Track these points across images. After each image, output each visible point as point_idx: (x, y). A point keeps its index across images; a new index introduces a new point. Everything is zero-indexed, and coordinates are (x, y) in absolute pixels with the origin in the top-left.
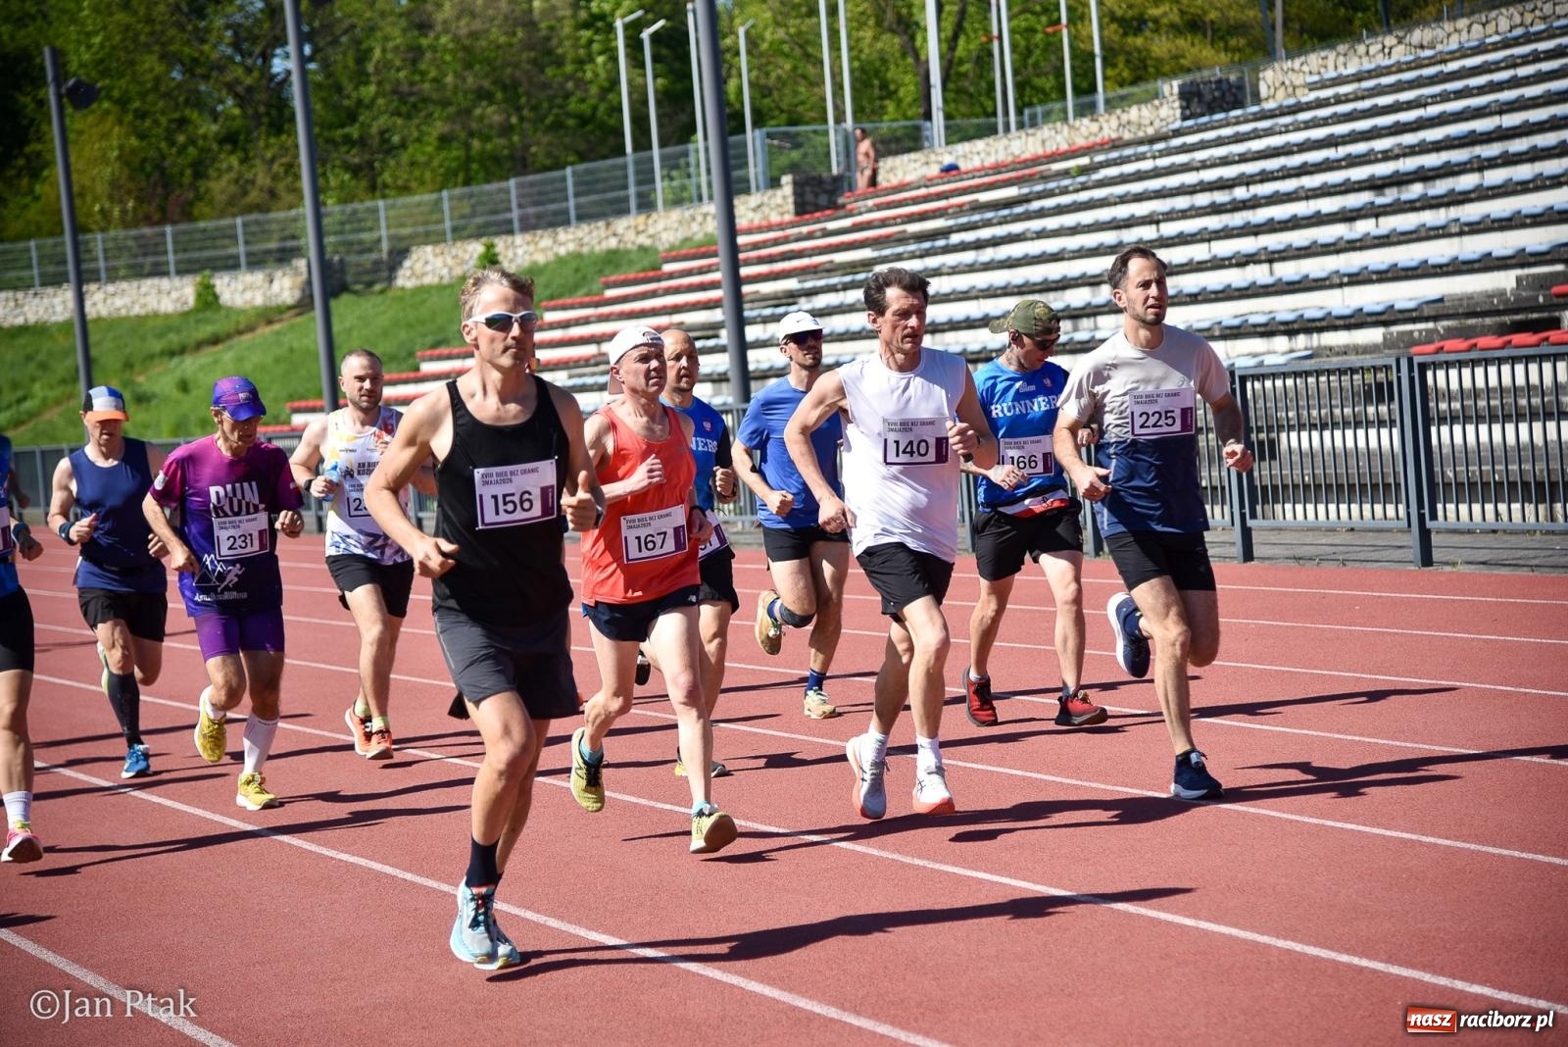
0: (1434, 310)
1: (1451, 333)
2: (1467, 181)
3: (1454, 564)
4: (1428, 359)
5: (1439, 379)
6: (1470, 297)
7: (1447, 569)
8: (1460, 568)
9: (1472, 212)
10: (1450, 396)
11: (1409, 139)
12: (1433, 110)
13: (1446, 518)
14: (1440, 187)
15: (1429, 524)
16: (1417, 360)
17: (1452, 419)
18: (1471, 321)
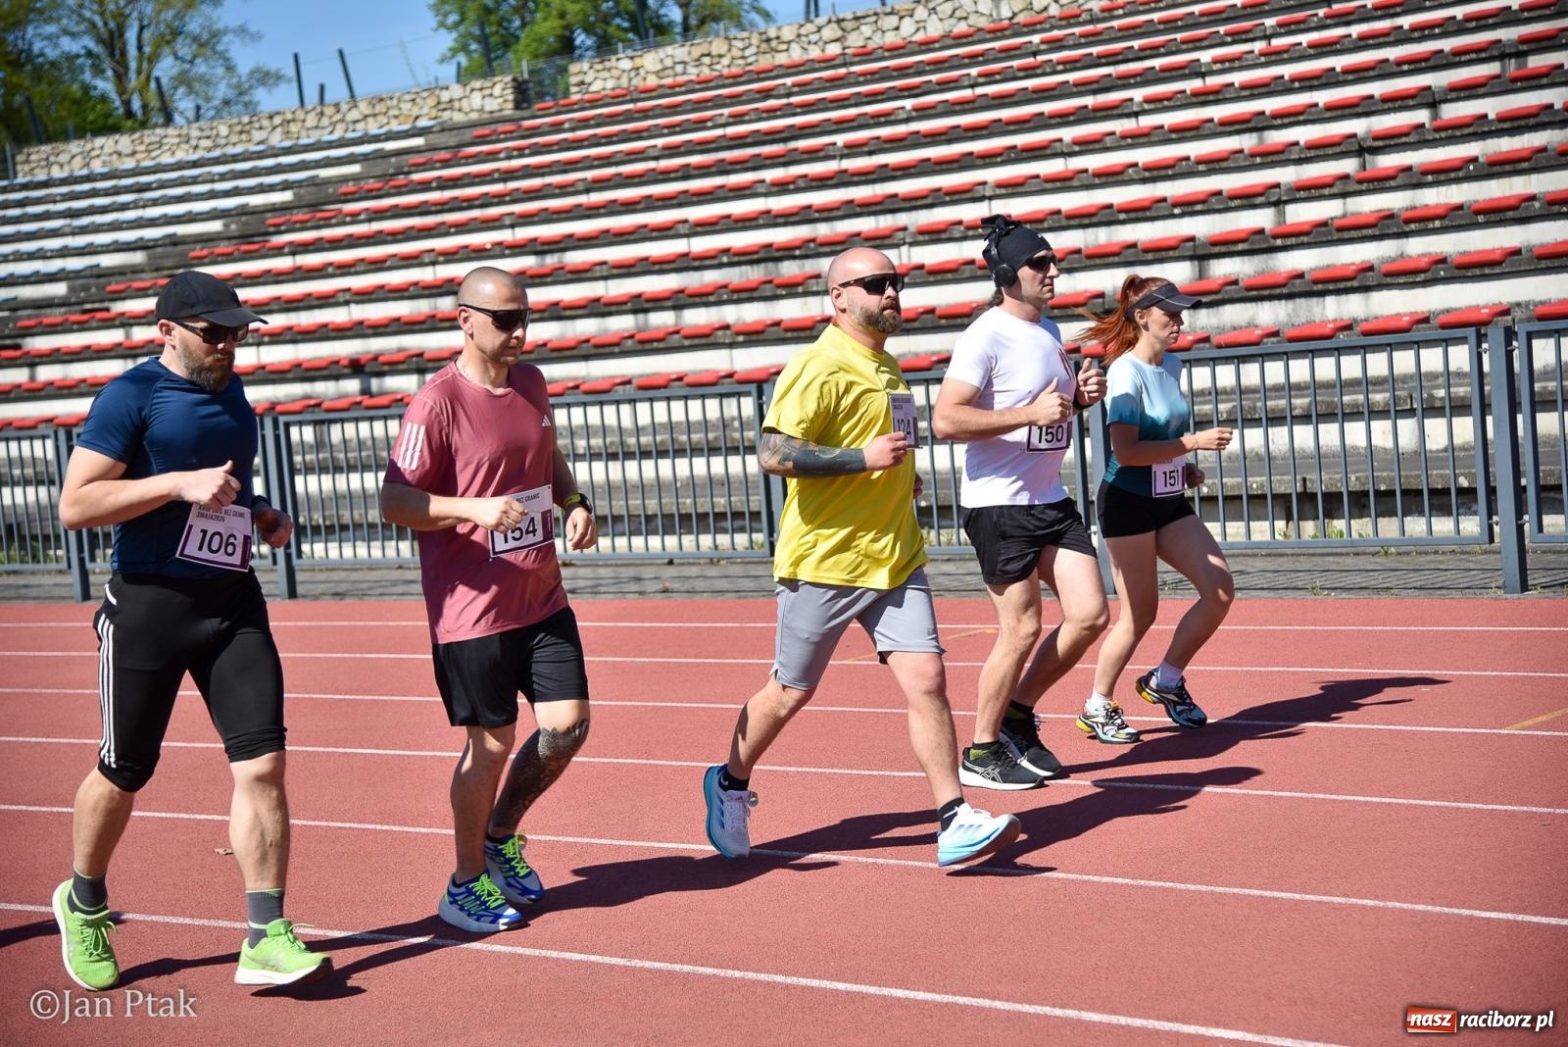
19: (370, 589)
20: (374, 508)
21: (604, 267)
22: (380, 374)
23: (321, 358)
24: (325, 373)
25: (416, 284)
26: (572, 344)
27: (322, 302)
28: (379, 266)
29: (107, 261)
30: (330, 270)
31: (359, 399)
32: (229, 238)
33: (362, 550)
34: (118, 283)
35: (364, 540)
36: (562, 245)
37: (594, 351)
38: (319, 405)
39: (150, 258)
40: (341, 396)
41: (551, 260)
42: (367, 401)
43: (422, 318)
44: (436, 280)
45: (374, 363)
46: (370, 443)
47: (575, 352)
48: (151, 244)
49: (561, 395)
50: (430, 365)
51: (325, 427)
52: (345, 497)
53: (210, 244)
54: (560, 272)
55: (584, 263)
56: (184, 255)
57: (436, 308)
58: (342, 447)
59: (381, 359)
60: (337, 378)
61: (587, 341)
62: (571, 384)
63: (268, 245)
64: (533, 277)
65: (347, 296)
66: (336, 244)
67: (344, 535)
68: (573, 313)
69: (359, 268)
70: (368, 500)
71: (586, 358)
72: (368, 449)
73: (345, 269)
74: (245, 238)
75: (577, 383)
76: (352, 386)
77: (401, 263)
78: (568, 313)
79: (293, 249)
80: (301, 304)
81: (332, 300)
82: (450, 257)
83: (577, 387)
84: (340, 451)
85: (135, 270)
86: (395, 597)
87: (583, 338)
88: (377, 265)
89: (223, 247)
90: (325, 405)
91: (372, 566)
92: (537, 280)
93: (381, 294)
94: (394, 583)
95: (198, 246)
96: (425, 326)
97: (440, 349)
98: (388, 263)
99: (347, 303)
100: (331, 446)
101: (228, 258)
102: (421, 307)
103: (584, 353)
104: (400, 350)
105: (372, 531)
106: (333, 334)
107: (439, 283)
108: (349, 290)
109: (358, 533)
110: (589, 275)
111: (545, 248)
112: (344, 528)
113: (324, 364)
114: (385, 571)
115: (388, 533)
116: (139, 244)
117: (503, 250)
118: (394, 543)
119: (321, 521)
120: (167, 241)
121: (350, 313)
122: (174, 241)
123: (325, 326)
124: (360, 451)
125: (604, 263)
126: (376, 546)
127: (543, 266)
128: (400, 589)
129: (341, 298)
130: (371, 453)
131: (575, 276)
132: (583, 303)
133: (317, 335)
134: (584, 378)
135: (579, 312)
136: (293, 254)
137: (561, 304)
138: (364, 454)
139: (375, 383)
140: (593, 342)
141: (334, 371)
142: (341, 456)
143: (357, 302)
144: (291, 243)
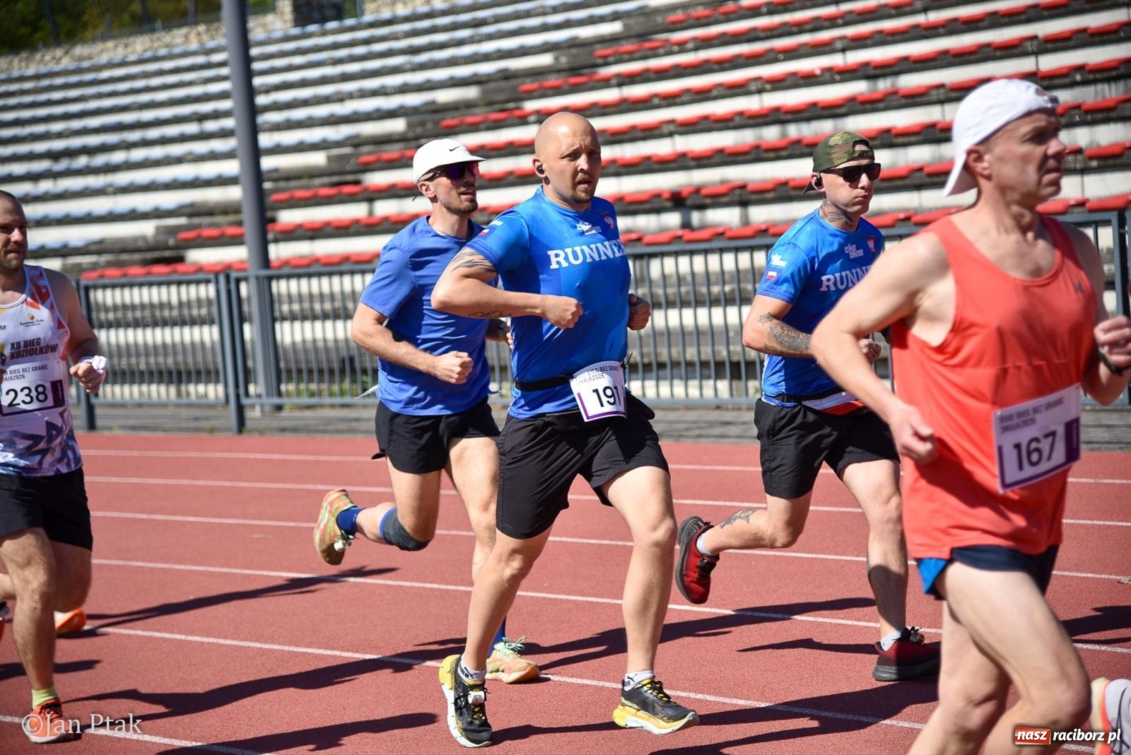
0: (98, 248)
1: (109, 264)
2: (118, 157)
3: (110, 428)
4: (90, 283)
5: (99, 296)
6: (122, 240)
7: (106, 433)
8: (117, 432)
9: (123, 178)
10: (107, 310)
11: (76, 124)
12: (93, 105)
13: (104, 395)
14: (100, 160)
15: (94, 400)
16: (83, 283)
17: (109, 325)
18: (125, 257)
19: (687, 429)
20: (691, 345)
21: (942, 91)
22: (702, 207)
23: (644, 192)
24: (647, 206)
25: (741, 114)
26: (904, 173)
27: (648, 133)
28: (706, 95)
29: (444, 96)
30: (656, 101)
31: (680, 233)
32: (559, 71)
33: (679, 389)
34: (453, 118)
35: (681, 379)
36: (896, 69)
37: (928, 180)
38: (639, 240)
39: (484, 93)
40: (663, 230)
41: (884, 85)
42: (688, 235)
43: (746, 148)
44: (762, 109)
45: (696, 196)
46: (689, 278)
47: (907, 182)
48: (484, 79)
49: (891, 226)
50: (754, 197)
51: (645, 262)
52: (662, 334)
53: (540, 78)
54: (894, 97)
55: (920, 87)
56: (514, 89)
57: (761, 138)
58: (661, 283)
59: (704, 192)
60: (658, 211)
61: (920, 169)
62: (902, 216)
63: (596, 77)
64: (863, 103)
65: (672, 128)
66: (662, 75)
67: (661, 373)
68: (905, 140)
69: (685, 98)
70: (686, 338)
71: (919, 187)
72: (687, 284)
73: (670, 100)
74: (574, 70)
75: (908, 214)
76: (672, 219)
77: (729, 92)
78: (900, 140)
79: (621, 80)
80: (626, 137)
81: (657, 132)
82: (778, 85)
83: (908, 219)
84: (658, 286)
85: (468, 105)
86: (712, 440)
87: (916, 166)
88: (703, 95)
89: (553, 80)
90: (647, 239)
91: (689, 406)
92: (868, 106)
93: (706, 125)
94: (711, 424)
95: (528, 80)
96: (749, 157)
97: (764, 181)
98: (715, 93)
99: (671, 135)
100: (650, 281)
101: (557, 91)
102: (746, 137)
103: (917, 181)
104: (723, 182)
105: (690, 369)
106: (656, 166)
107: (765, 112)
108: (672, 122)
109: (675, 371)
110: (925, 99)
111: (878, 72)
112: (661, 366)
113: (644, 197)
114: (703, 412)
115: (705, 372)
116: (475, 79)
117: (832, 76)
118: (711, 382)
119: (638, 359)
120: (499, 75)
121: (674, 144)
122: (506, 75)
123: (648, 158)
124: (679, 286)
125: (942, 86)
126: (694, 384)
127: (875, 91)
128: (717, 431)
129: (665, 129)
130: (690, 288)
131: (909, 101)
132: (917, 129)
133: (641, 168)
134: (916, 209)
135: (913, 139)
136: (620, 85)
137: (894, 132)
138: (683, 290)
139: (696, 217)
140: (926, 170)
141: (657, 203)
142: (660, 291)
143: (681, 133)
144: (618, 76)
